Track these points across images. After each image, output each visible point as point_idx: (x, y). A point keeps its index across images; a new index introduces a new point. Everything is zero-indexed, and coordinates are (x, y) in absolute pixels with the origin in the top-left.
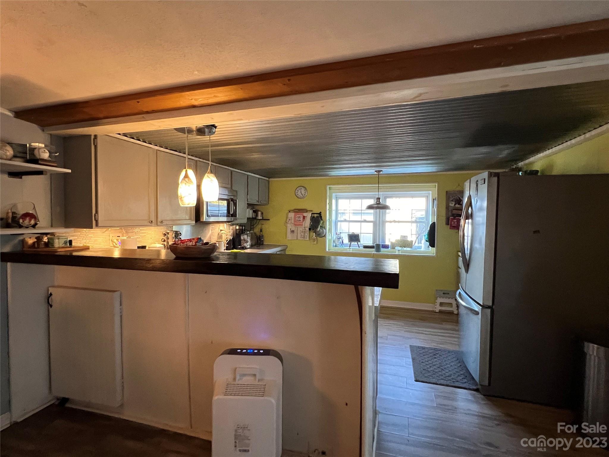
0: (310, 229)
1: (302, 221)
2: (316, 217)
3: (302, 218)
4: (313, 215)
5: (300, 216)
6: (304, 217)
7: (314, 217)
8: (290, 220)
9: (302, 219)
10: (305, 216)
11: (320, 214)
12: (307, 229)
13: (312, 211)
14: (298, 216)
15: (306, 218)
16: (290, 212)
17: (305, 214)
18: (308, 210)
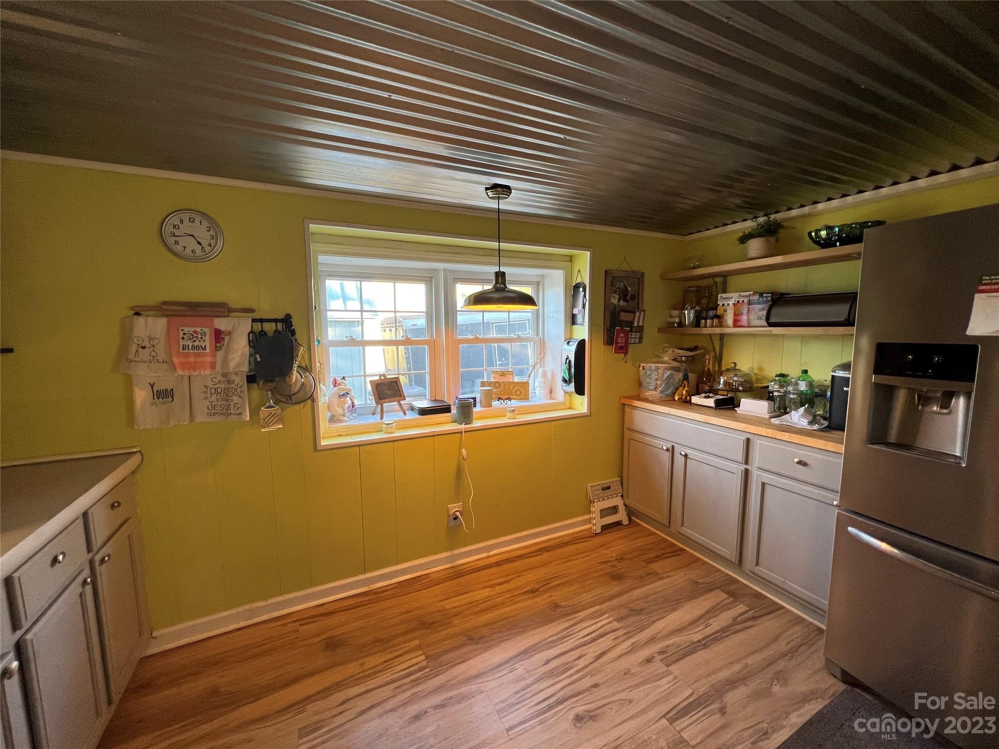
0: (251, 379)
1: (208, 350)
2: (271, 334)
3: (207, 339)
4: (258, 327)
5: (198, 330)
6: (218, 336)
7: (263, 333)
8: (144, 348)
9: (208, 342)
10: (223, 329)
11: (287, 320)
12: (240, 380)
13: (251, 311)
14: (186, 330)
15: (227, 339)
16: (138, 314)
17: (222, 324)
18: (234, 305)
